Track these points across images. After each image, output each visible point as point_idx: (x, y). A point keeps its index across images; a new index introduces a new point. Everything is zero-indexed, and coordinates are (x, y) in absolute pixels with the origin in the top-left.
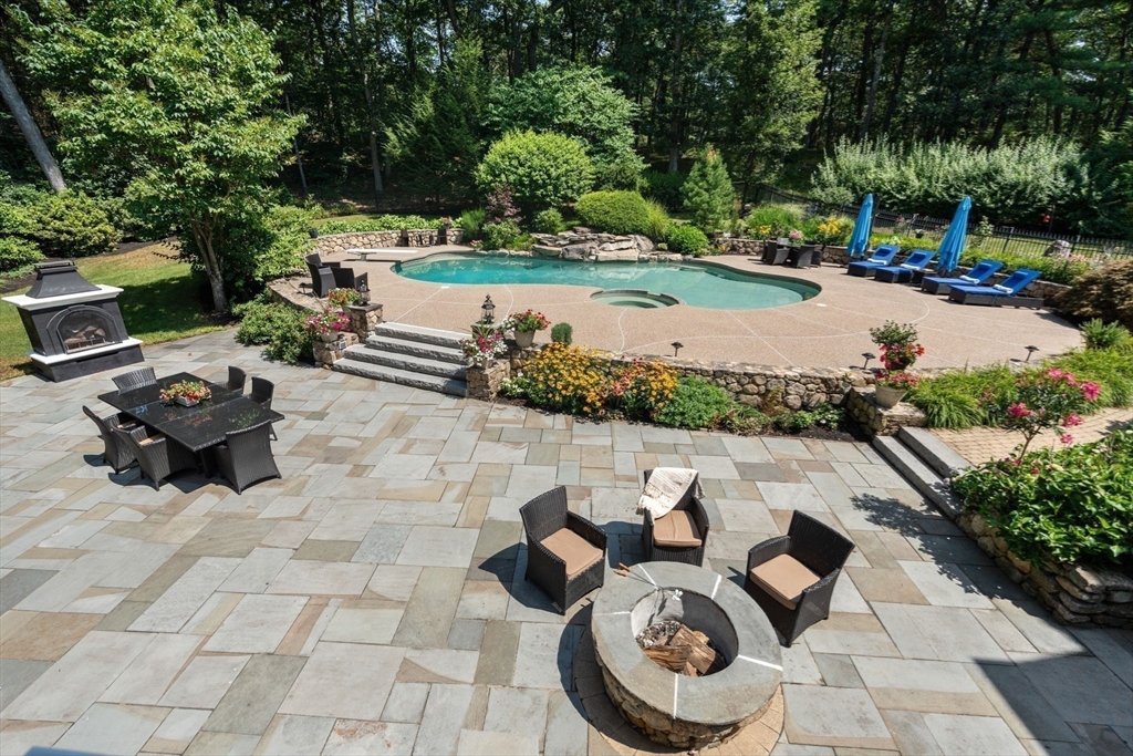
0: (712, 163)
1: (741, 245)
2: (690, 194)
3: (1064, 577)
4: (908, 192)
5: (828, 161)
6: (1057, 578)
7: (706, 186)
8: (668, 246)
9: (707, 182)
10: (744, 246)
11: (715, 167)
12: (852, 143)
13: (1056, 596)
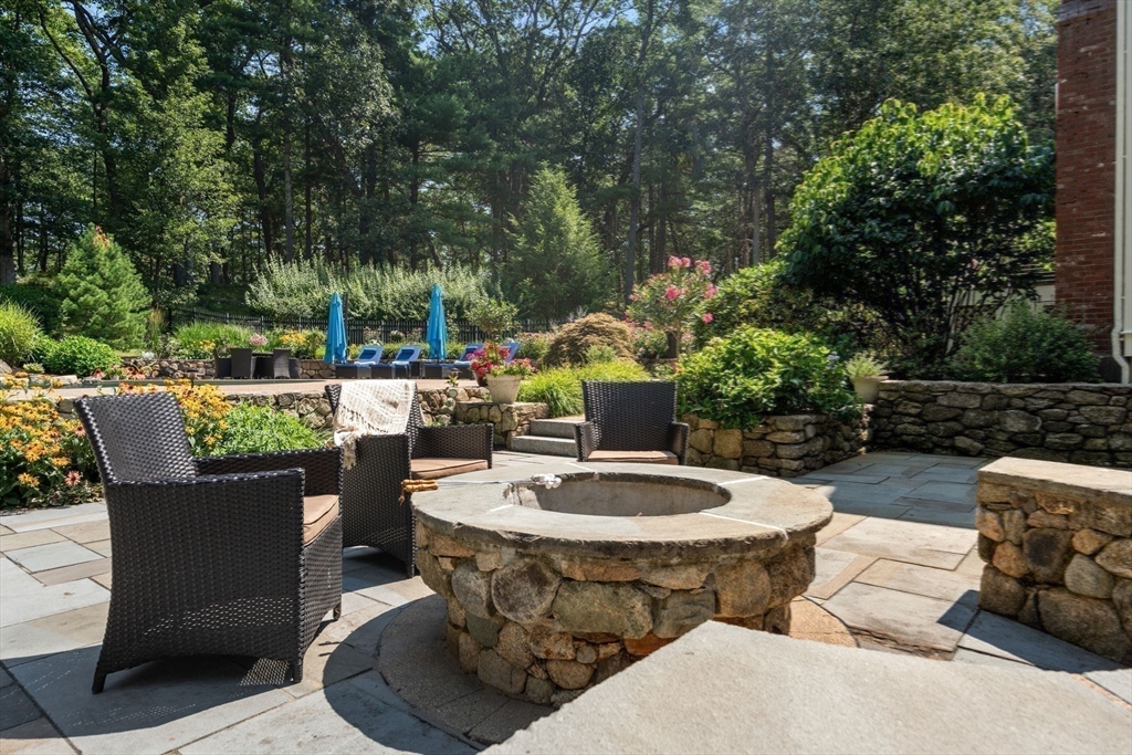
0: (104, 250)
1: (175, 366)
2: (72, 292)
3: (773, 431)
4: (362, 310)
5: (263, 280)
6: (768, 438)
7: (100, 282)
8: (44, 366)
9: (102, 275)
10: (180, 367)
11: (111, 257)
12: (285, 263)
13: (775, 455)
